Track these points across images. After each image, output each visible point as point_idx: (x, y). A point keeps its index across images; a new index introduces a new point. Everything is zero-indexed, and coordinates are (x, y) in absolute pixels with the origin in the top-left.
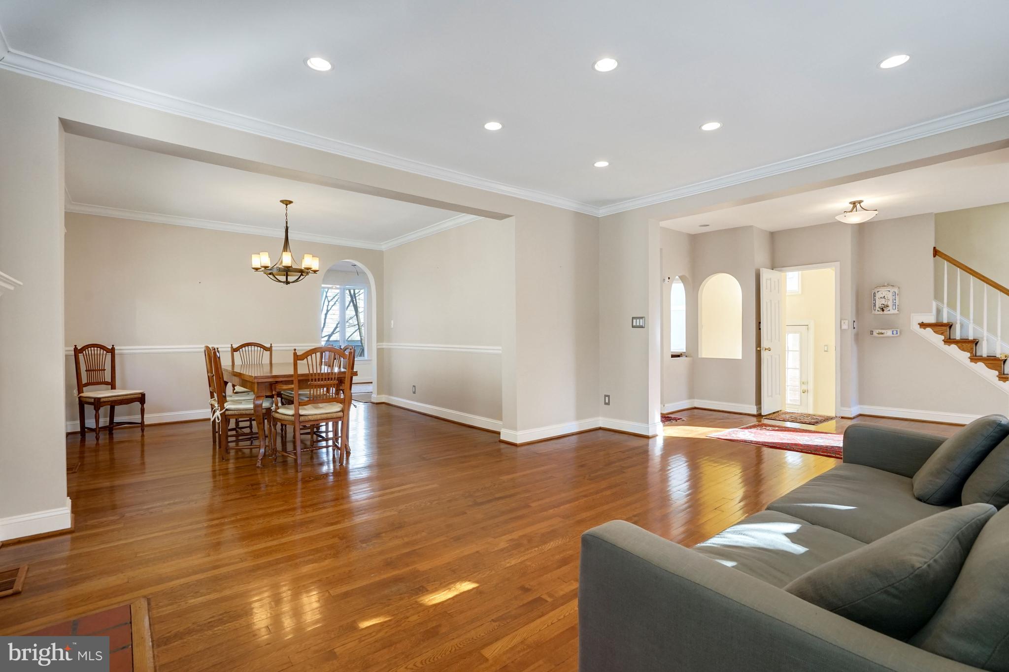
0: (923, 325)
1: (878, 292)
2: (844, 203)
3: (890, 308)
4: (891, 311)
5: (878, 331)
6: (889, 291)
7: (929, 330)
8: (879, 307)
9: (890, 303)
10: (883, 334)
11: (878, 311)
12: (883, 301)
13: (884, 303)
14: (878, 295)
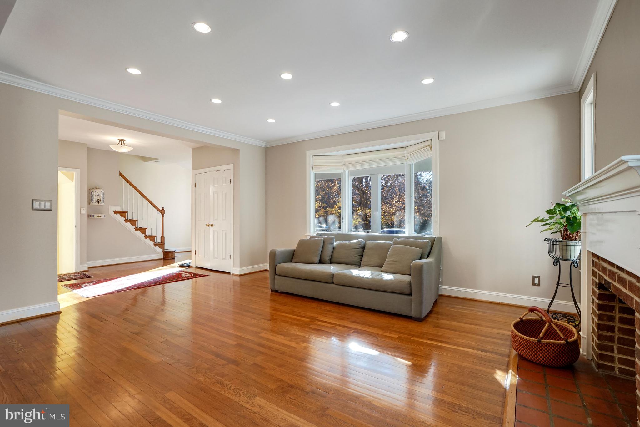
0: (116, 212)
1: (95, 191)
2: (115, 139)
3: (102, 201)
4: (102, 203)
5: (97, 215)
6: (101, 192)
7: (118, 214)
8: (96, 201)
9: (102, 199)
10: (100, 217)
11: (95, 203)
12: (98, 197)
13: (99, 199)
14: (95, 194)
